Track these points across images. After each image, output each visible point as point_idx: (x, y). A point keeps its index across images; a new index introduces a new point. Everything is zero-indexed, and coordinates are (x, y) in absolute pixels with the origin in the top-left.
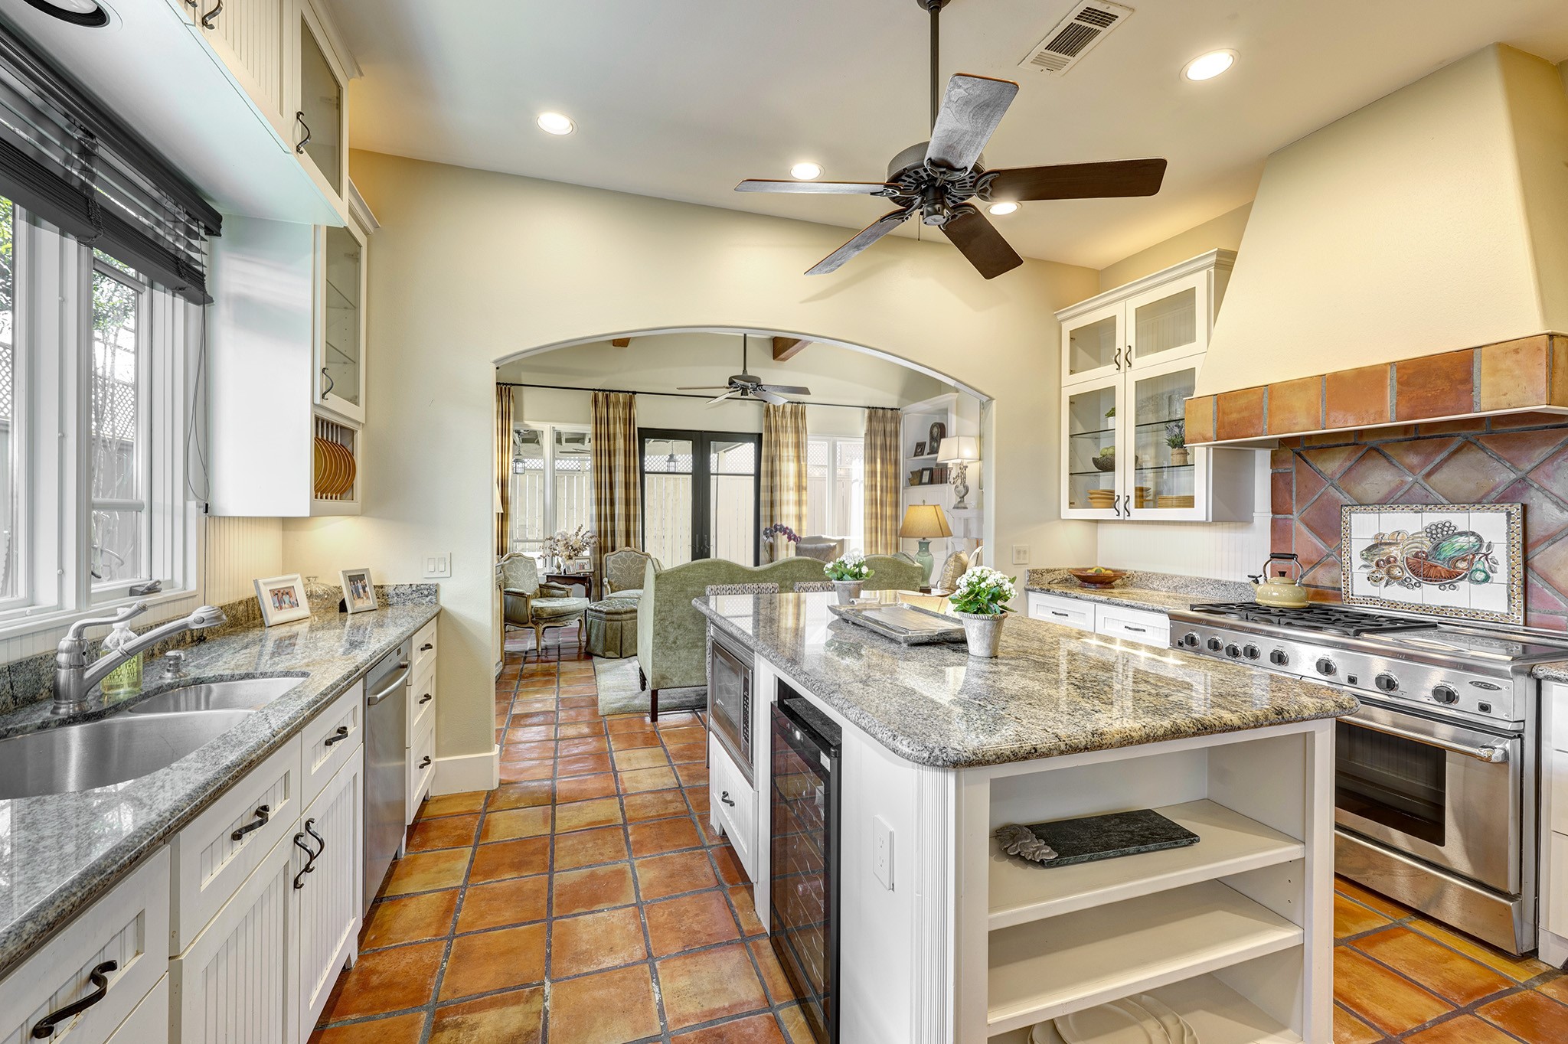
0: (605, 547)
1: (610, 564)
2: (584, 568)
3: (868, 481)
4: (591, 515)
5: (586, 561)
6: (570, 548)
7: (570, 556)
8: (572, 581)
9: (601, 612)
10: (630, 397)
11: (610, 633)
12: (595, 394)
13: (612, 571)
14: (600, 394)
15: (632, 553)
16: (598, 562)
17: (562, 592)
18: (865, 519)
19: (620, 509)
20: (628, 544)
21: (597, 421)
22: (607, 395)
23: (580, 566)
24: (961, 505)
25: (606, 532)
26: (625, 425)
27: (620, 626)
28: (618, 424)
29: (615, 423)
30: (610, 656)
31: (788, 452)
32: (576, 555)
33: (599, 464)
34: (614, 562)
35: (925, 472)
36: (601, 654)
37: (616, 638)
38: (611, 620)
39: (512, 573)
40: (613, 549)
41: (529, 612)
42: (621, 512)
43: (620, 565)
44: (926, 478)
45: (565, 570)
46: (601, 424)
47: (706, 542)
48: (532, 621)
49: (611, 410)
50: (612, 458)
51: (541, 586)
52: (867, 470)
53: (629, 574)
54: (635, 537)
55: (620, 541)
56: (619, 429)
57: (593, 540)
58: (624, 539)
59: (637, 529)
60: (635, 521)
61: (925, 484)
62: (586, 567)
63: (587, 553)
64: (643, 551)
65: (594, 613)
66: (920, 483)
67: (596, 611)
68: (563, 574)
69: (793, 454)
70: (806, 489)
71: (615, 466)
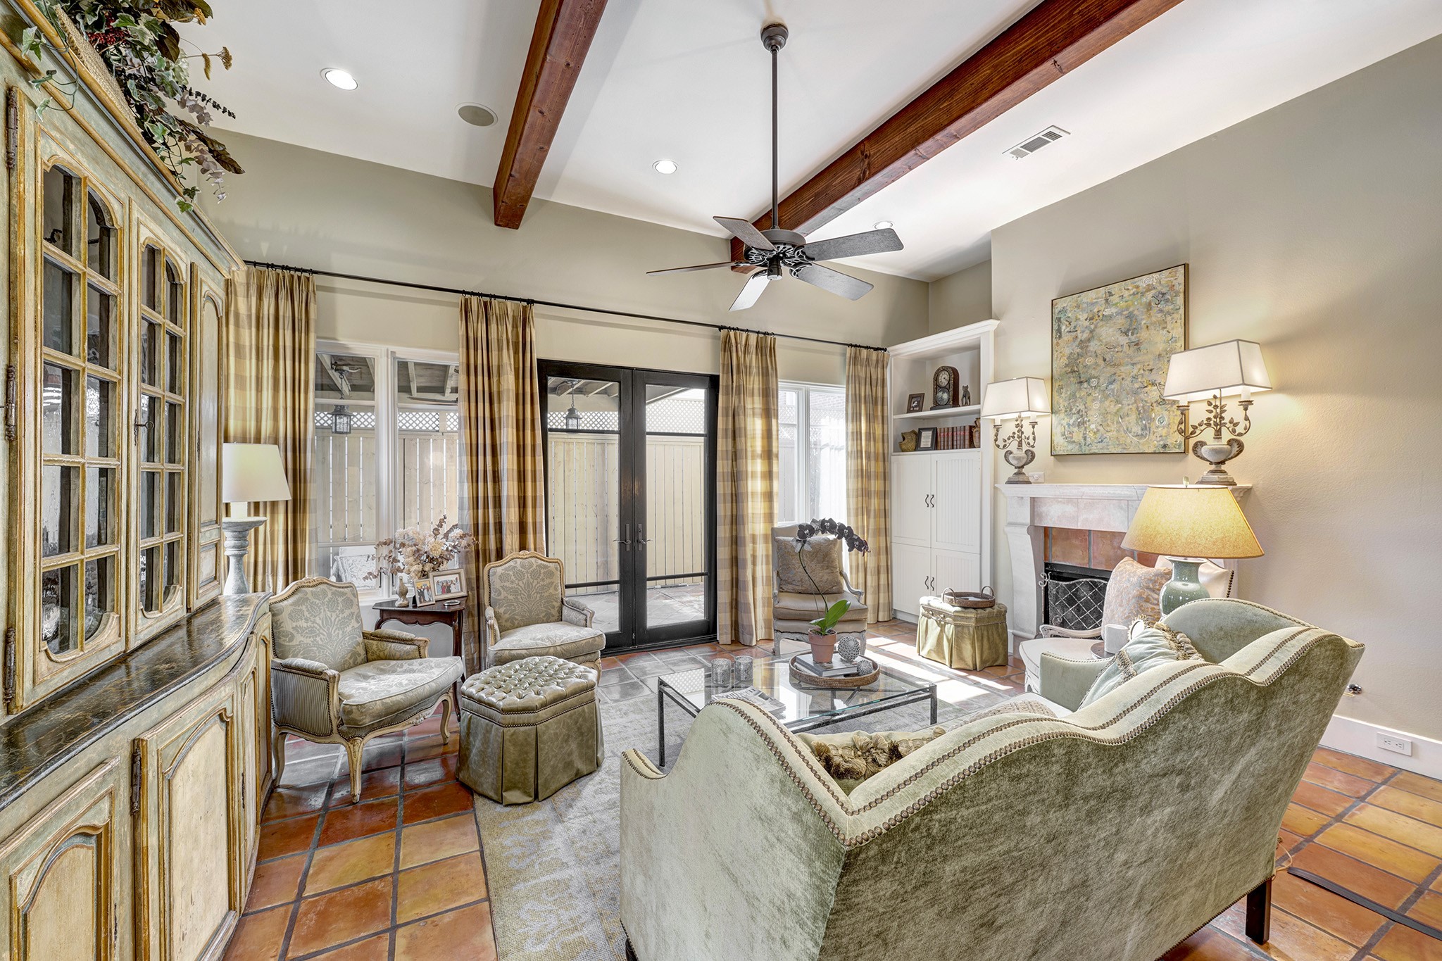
0: (485, 551)
1: (496, 582)
2: (449, 591)
3: (853, 445)
4: (461, 499)
5: (453, 578)
6: (424, 557)
7: (423, 571)
8: (429, 618)
9: (490, 705)
10: (525, 308)
11: (511, 752)
12: (466, 300)
13: (500, 594)
14: (474, 299)
15: (533, 560)
16: (474, 576)
17: (408, 647)
18: (848, 496)
19: (509, 488)
20: (523, 546)
21: (470, 344)
22: (485, 303)
23: (443, 588)
24: (1021, 478)
25: (486, 525)
26: (516, 352)
27: (533, 736)
28: (505, 351)
29: (500, 349)
30: (514, 800)
31: (754, 403)
32: (434, 570)
33: (473, 415)
34: (502, 578)
35: (924, 434)
36: (491, 794)
37: (525, 761)
38: (514, 725)
39: (303, 624)
40: (500, 555)
41: (333, 713)
42: (511, 494)
43: (512, 582)
44: (926, 439)
45: (414, 598)
46: (476, 350)
47: (640, 534)
48: (340, 732)
49: (493, 326)
50: (496, 405)
51: (365, 636)
52: (850, 431)
53: (529, 596)
54: (535, 533)
55: (511, 540)
56: (508, 360)
57: (464, 543)
58: (516, 537)
59: (538, 520)
60: (534, 506)
61: (926, 449)
62: (453, 588)
63: (454, 564)
64: (547, 556)
65: (476, 706)
66: (917, 448)
67: (480, 701)
68: (410, 608)
69: (761, 406)
70: (777, 456)
71: (500, 418)
